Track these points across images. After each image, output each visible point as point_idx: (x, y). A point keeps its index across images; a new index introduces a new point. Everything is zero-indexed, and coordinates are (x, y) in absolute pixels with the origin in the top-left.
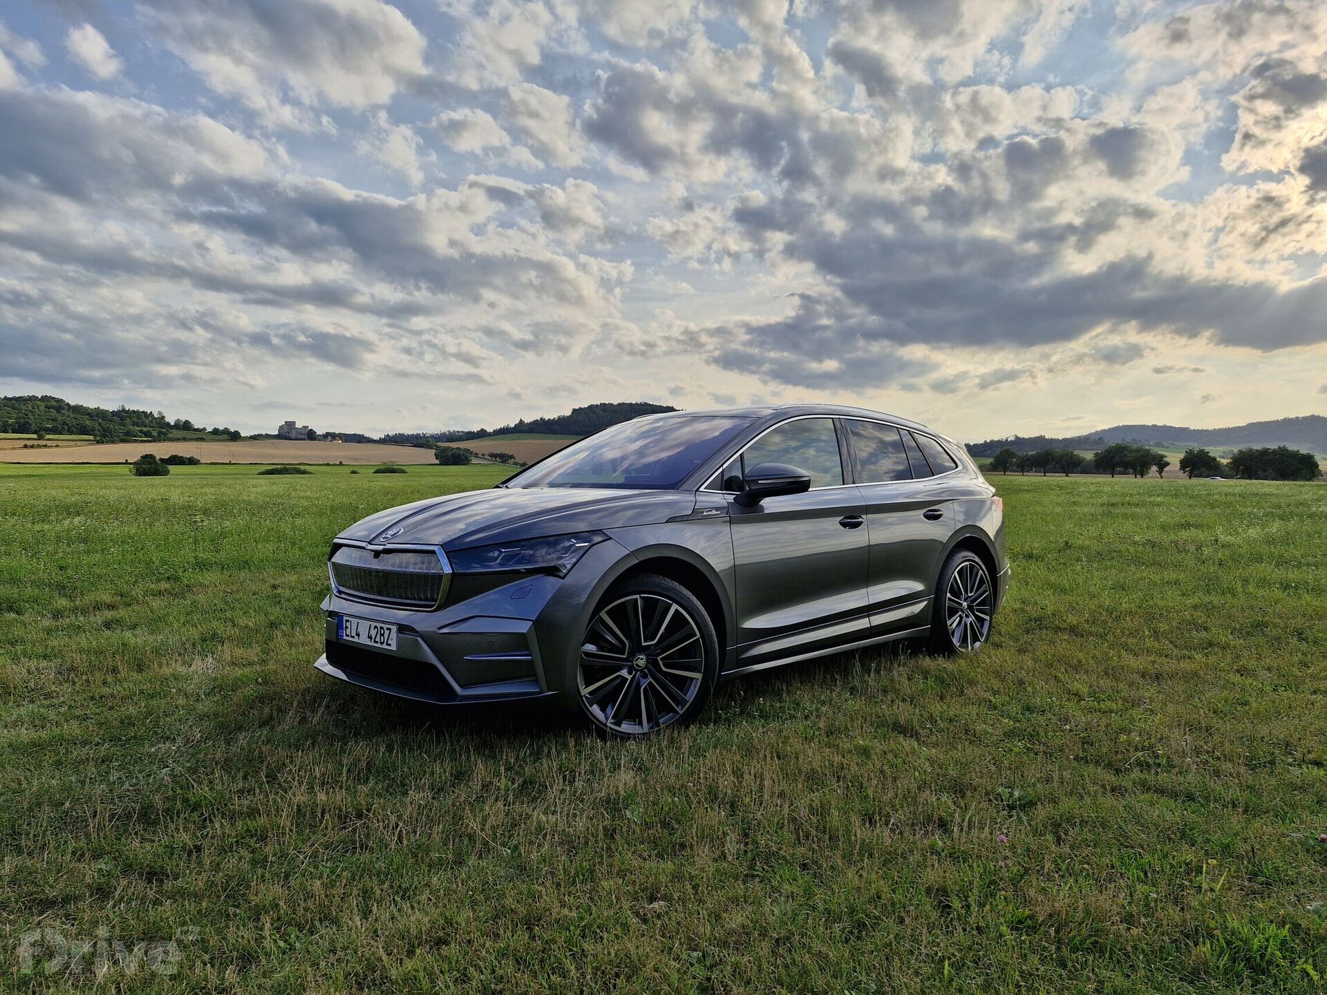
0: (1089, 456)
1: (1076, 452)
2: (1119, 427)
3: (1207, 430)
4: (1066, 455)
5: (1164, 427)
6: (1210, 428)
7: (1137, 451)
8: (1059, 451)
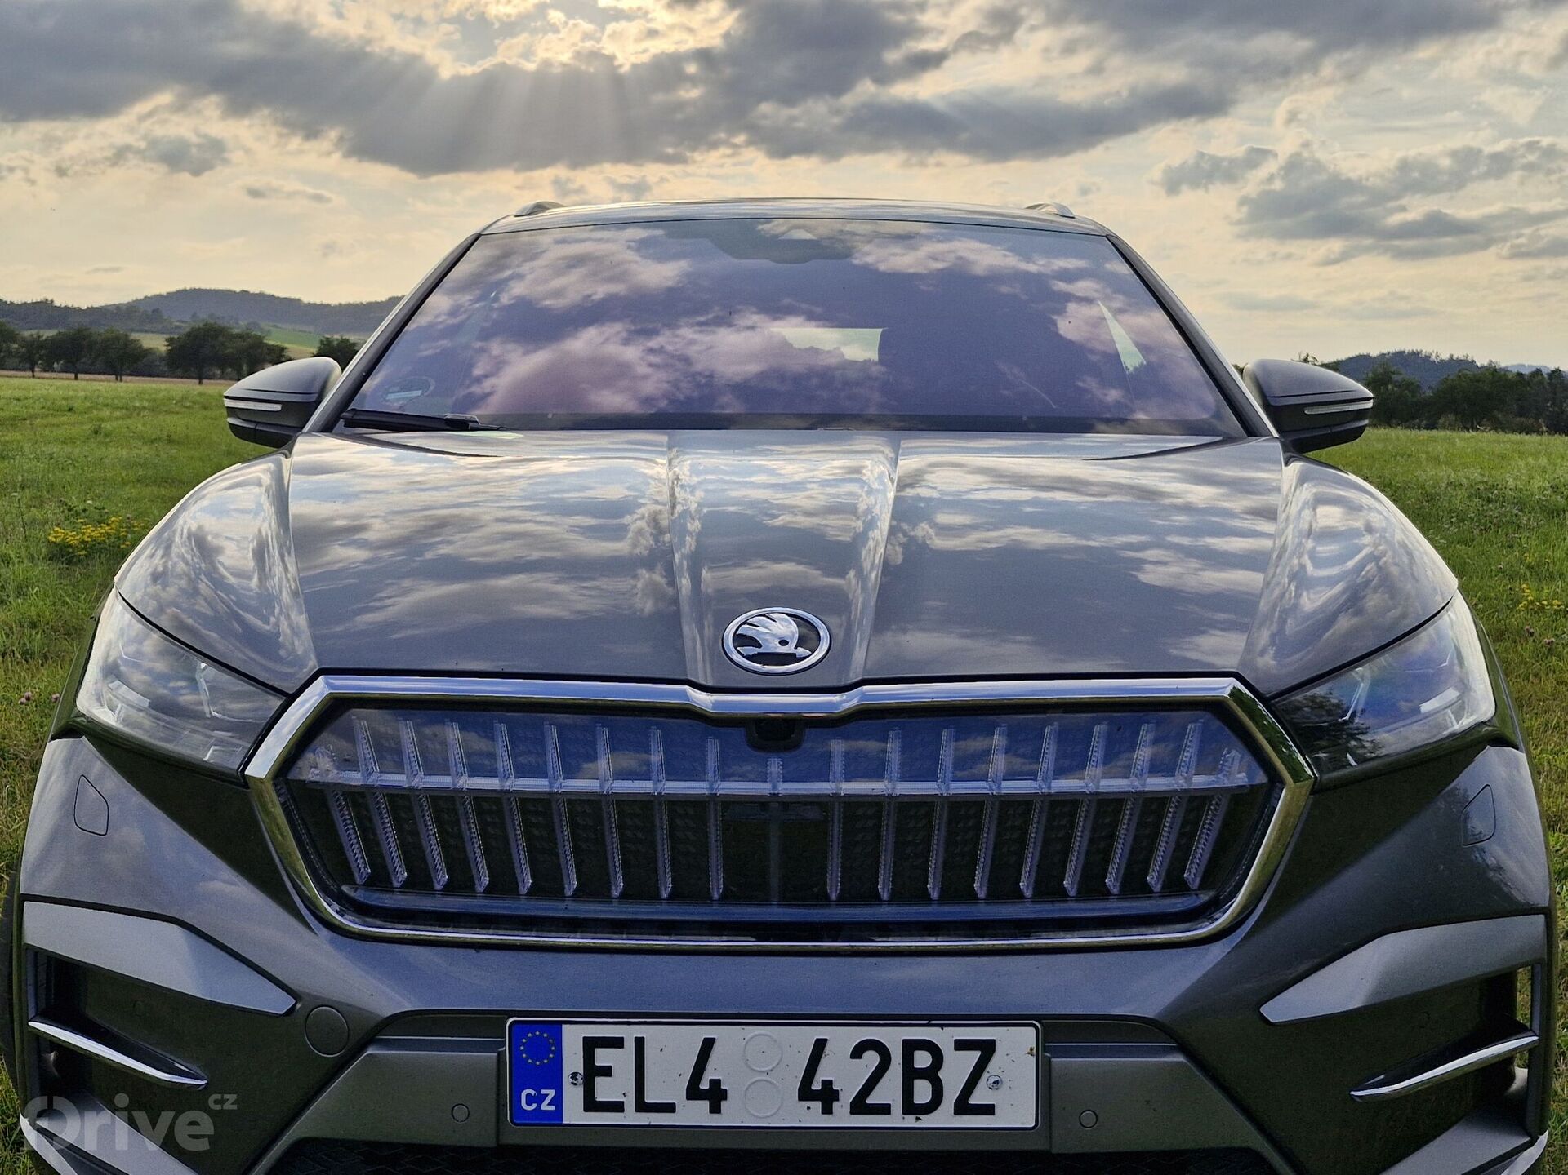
0: (156, 343)
1: (134, 336)
2: (184, 291)
3: (328, 305)
4: (117, 338)
5: (261, 295)
6: (333, 301)
7: (241, 337)
8: (100, 331)
